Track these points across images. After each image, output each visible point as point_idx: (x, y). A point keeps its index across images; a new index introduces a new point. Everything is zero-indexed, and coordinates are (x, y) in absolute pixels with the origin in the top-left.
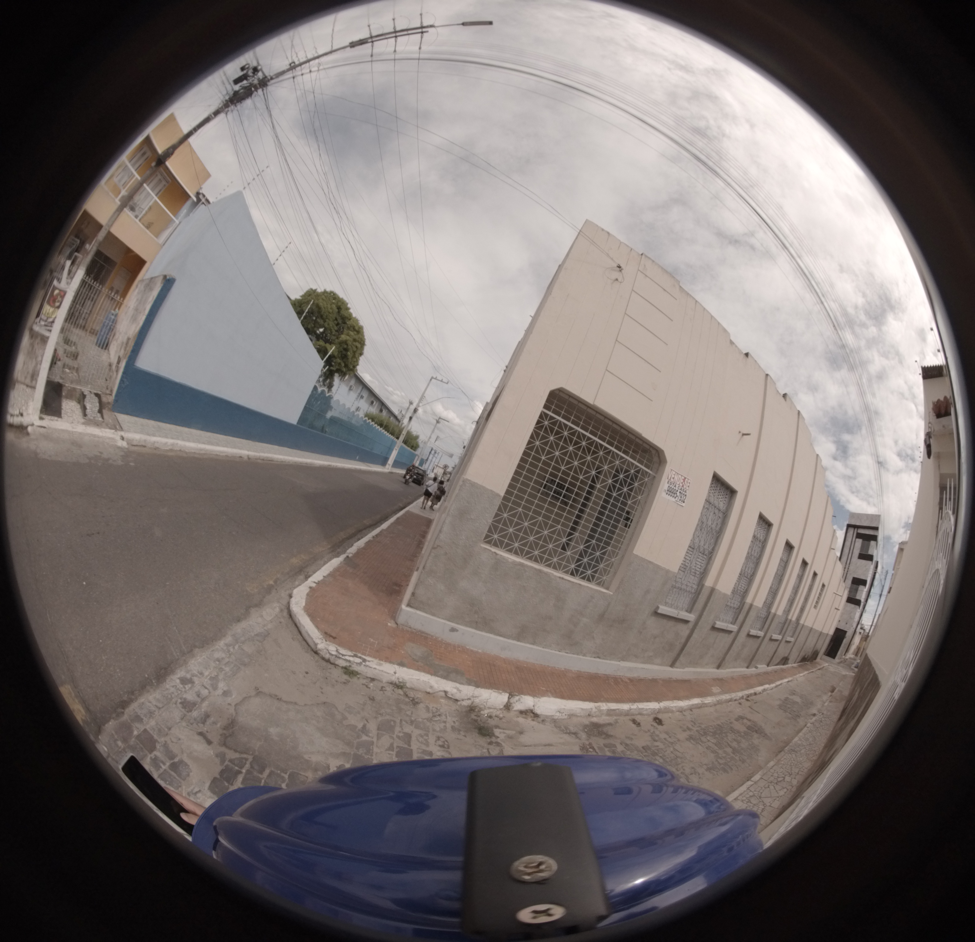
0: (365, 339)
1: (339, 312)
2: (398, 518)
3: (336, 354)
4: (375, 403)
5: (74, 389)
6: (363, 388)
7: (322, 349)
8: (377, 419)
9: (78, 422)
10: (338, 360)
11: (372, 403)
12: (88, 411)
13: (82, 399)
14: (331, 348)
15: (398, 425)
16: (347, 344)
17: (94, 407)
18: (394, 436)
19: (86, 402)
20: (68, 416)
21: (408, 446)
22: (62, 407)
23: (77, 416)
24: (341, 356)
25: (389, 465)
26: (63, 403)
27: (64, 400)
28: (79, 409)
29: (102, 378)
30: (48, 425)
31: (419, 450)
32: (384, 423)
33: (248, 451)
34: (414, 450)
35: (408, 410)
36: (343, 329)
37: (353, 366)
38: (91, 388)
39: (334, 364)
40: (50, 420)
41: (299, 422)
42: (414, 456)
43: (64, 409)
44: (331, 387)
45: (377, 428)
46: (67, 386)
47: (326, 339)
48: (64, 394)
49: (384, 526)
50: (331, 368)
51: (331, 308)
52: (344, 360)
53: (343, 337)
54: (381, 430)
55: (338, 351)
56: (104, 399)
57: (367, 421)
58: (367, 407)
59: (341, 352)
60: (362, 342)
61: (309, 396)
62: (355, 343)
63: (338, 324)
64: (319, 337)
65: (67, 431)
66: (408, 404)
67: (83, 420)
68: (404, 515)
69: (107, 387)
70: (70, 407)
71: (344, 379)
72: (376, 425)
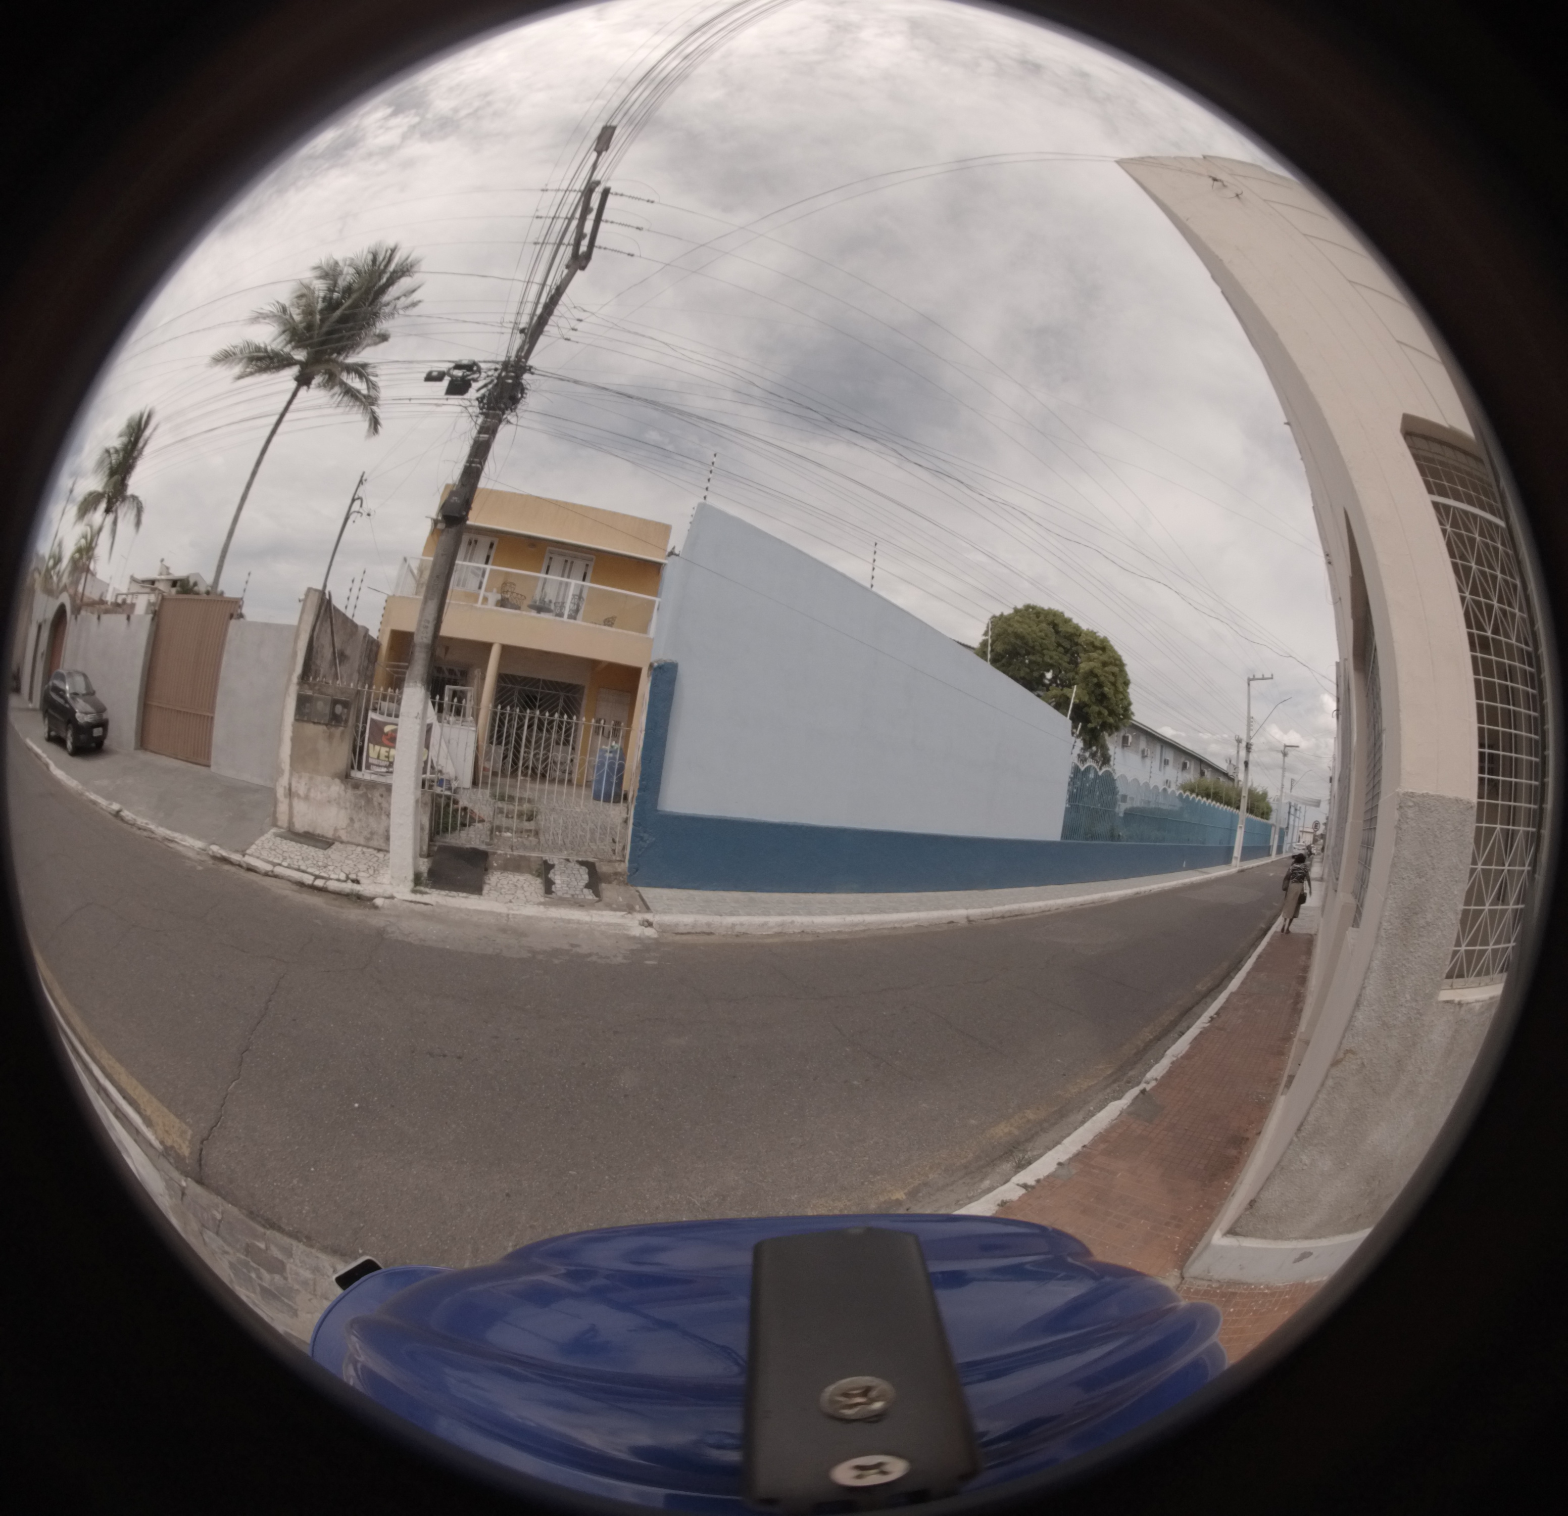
0: (1120, 656)
1: (1057, 632)
2: (1260, 957)
3: (1086, 699)
4: (1190, 764)
5: (522, 857)
6: (1162, 747)
7: (1062, 700)
8: (1198, 787)
9: (527, 902)
10: (1095, 708)
11: (1184, 766)
12: (558, 886)
13: (545, 870)
14: (1072, 692)
15: (1234, 786)
16: (1096, 676)
17: (576, 880)
18: (1231, 806)
19: (555, 874)
20: (501, 894)
21: (1257, 816)
22: (488, 882)
23: (528, 894)
24: (1097, 699)
25: (1236, 858)
26: (490, 876)
27: (495, 873)
28: (537, 884)
29: (602, 840)
30: (437, 902)
31: (1273, 816)
32: (1212, 791)
33: (967, 909)
34: (1267, 819)
35: (1238, 752)
36: (1078, 654)
37: (1122, 707)
38: (569, 855)
39: (1092, 718)
40: (445, 896)
41: (1064, 835)
42: (1268, 828)
43: (493, 884)
44: (1106, 760)
45: (1202, 802)
46: (501, 854)
47: (1058, 682)
48: (495, 865)
49: (1235, 984)
50: (1090, 725)
51: (1041, 631)
52: (1105, 704)
53: (1084, 666)
54: (1210, 803)
55: (1088, 693)
56: (603, 868)
57: (1184, 796)
58: (1180, 774)
59: (1093, 692)
60: (1118, 662)
61: (1069, 784)
62: (1106, 669)
63: (1066, 651)
64: (1051, 688)
65: (492, 913)
66: (1236, 743)
67: (542, 900)
68: (1269, 944)
69: (614, 851)
70: (510, 882)
71: (1127, 743)
72: (1199, 797)
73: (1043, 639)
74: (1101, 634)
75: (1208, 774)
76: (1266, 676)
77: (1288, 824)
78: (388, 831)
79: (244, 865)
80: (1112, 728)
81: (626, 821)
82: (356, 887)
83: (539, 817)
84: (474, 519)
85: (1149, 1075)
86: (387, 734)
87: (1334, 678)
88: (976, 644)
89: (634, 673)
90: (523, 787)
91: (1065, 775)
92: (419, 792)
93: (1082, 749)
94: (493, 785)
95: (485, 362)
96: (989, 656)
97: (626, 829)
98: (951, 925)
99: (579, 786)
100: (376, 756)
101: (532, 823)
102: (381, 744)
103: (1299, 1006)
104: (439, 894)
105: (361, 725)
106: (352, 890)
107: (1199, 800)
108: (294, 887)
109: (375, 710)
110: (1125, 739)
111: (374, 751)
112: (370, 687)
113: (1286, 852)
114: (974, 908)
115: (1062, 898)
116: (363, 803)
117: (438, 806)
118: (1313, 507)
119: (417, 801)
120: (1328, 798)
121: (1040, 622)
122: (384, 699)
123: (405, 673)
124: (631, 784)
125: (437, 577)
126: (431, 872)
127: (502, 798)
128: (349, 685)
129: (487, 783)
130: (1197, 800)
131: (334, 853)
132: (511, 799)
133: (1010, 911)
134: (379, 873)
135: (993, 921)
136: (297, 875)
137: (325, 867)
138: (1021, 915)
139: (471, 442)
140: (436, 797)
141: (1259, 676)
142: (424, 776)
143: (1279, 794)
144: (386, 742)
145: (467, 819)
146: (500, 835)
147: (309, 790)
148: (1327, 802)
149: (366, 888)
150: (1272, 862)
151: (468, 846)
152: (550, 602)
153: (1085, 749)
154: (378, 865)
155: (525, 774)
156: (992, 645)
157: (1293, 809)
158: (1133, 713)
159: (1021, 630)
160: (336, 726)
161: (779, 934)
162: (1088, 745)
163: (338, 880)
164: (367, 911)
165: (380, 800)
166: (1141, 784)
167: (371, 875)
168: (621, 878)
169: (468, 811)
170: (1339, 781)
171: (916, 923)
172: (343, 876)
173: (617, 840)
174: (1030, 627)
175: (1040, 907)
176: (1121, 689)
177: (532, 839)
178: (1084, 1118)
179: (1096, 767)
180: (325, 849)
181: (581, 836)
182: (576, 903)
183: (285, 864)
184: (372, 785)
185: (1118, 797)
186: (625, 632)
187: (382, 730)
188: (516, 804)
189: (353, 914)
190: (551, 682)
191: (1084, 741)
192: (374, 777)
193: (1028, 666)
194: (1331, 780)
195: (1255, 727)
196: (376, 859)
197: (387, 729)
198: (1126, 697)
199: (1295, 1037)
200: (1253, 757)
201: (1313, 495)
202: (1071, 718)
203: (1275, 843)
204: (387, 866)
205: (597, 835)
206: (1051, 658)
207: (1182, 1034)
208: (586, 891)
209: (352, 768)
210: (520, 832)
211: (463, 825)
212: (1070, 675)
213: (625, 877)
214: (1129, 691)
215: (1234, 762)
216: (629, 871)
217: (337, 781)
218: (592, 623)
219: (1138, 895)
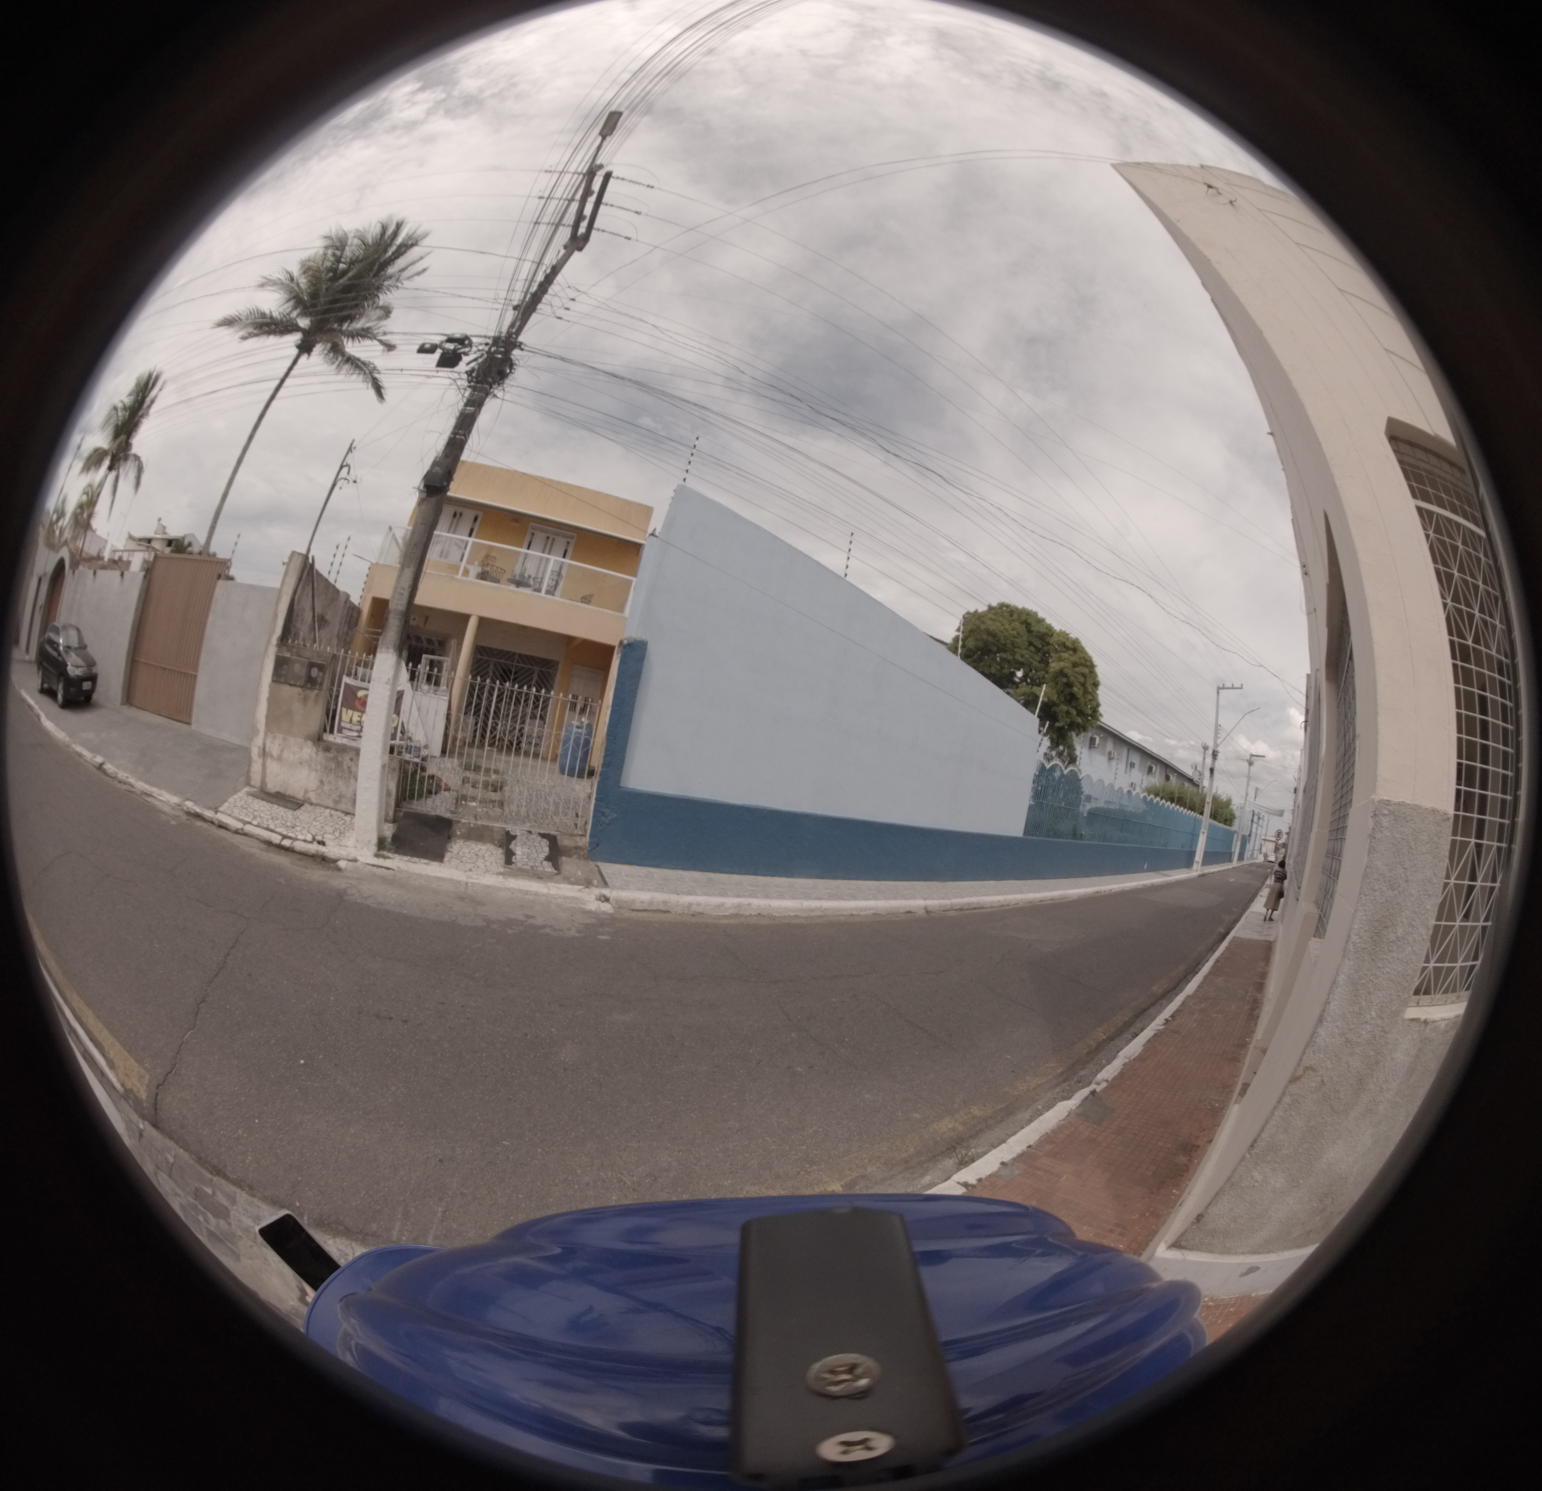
0: (1090, 657)
1: (1029, 631)
2: (1217, 961)
3: (1055, 698)
4: (1156, 768)
5: (485, 827)
6: (1129, 750)
7: (1031, 698)
8: (1163, 792)
9: (487, 871)
10: (1064, 708)
11: (1150, 770)
12: (518, 857)
13: (507, 840)
14: (1041, 691)
15: (1198, 792)
16: (1066, 676)
17: (537, 852)
18: (1195, 812)
19: (516, 845)
20: (462, 862)
21: (1220, 822)
22: (450, 849)
23: (488, 864)
24: (1065, 699)
25: (1198, 862)
26: (453, 844)
27: (458, 841)
28: (499, 853)
29: (566, 815)
30: (399, 867)
31: (1236, 823)
32: (1176, 795)
33: (925, 900)
34: (1230, 825)
35: (1204, 759)
36: (1049, 654)
37: (1091, 708)
38: (532, 826)
39: (1060, 717)
40: (407, 861)
41: (1027, 831)
42: (1231, 834)
43: (455, 852)
44: (1073, 760)
45: (1166, 805)
46: (464, 823)
47: (1029, 681)
48: (459, 833)
49: (1191, 988)
50: (1057, 724)
51: (1013, 630)
52: (1074, 704)
53: (1054, 666)
54: (1173, 808)
55: (1057, 692)
56: (565, 842)
57: (1149, 799)
58: (1145, 777)
59: (1062, 692)
60: (1088, 664)
61: (1034, 782)
62: (1076, 669)
63: (1038, 650)
64: (1020, 685)
65: (451, 881)
66: (1202, 750)
67: (502, 870)
68: (1228, 949)
69: (576, 825)
70: (472, 851)
71: (1094, 745)
72: (1164, 801)
73: (1015, 637)
74: (1073, 635)
75: (1173, 778)
76: (1235, 686)
77: (1251, 832)
78: (355, 795)
79: (216, 822)
80: (1081, 728)
81: (590, 797)
82: (322, 849)
83: (506, 789)
84: (456, 490)
85: (1100, 1077)
86: (360, 699)
87: (1304, 690)
88: (949, 640)
89: (608, 651)
90: (489, 758)
91: (1031, 771)
92: (387, 757)
93: (1049, 747)
94: (461, 755)
95: (477, 336)
96: (960, 651)
97: (589, 803)
98: (909, 915)
99: (545, 759)
100: (348, 721)
101: (499, 793)
102: (354, 709)
103: (1255, 1013)
104: (401, 859)
105: (335, 689)
106: (317, 851)
107: (1163, 804)
108: (263, 846)
109: (349, 675)
110: (1092, 740)
111: (346, 715)
112: (346, 652)
113: (1248, 859)
114: (933, 899)
115: (1021, 893)
116: (333, 766)
117: (405, 772)
118: (1292, 520)
119: (384, 767)
120: (1292, 808)
121: (1013, 621)
122: (358, 664)
123: (377, 640)
124: (596, 760)
125: (415, 545)
126: (395, 837)
127: (467, 768)
128: (325, 648)
129: (454, 752)
130: (1161, 803)
131: (303, 814)
132: (477, 769)
133: (969, 904)
134: (344, 836)
135: (952, 913)
136: (266, 834)
137: (293, 828)
138: (979, 908)
139: (458, 414)
140: (404, 764)
141: (1228, 685)
142: (393, 742)
143: (1242, 802)
144: (359, 707)
145: (434, 787)
146: (466, 805)
147: (282, 750)
148: (1291, 812)
149: (330, 850)
150: (1233, 868)
151: (433, 813)
152: (530, 577)
153: (1051, 748)
154: (344, 829)
155: (491, 745)
156: (962, 640)
157: (1255, 817)
158: (1101, 715)
159: (994, 627)
160: (311, 689)
161: (736, 916)
162: (1055, 744)
163: (305, 841)
164: (329, 873)
165: (350, 764)
166: (1106, 785)
167: (337, 838)
168: (582, 853)
169: (435, 779)
170: (1304, 791)
171: (873, 912)
172: (309, 838)
173: (580, 814)
174: (1003, 625)
175: (999, 901)
176: (1090, 690)
177: (498, 810)
178: (1031, 1117)
179: (1062, 766)
180: (295, 810)
181: (545, 809)
182: (536, 875)
183: (255, 823)
184: (343, 749)
185: (1083, 797)
186: (601, 609)
187: (356, 695)
188: (482, 773)
189: (316, 875)
190: (526, 656)
191: (1052, 740)
192: (345, 741)
193: (999, 664)
194: (1295, 791)
195: (1222, 735)
196: (343, 822)
197: (360, 694)
198: (1094, 698)
199: (1250, 1043)
200: (1219, 764)
201: (1292, 507)
202: (1039, 716)
203: (1236, 850)
204: (353, 830)
205: (561, 810)
206: (1022, 656)
207: (1136, 1035)
208: (546, 863)
209: (325, 731)
210: (483, 802)
211: (430, 792)
212: (1041, 673)
213: (586, 851)
214: (1098, 692)
215: (1199, 768)
216: (589, 846)
217: (310, 743)
218: (570, 599)
219: (1098, 894)
